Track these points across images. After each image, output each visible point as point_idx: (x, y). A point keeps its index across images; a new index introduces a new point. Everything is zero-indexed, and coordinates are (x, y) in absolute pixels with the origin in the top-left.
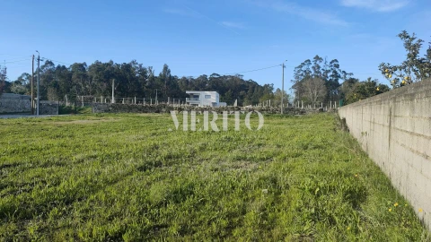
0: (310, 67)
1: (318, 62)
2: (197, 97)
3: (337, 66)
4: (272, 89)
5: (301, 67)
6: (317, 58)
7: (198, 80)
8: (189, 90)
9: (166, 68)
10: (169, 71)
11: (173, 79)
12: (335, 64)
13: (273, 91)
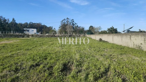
0: (66, 21)
1: (68, 20)
2: (28, 31)
3: (73, 21)
4: (52, 28)
5: (62, 21)
6: (67, 18)
7: (24, 24)
8: (25, 28)
9: (13, 19)
10: (15, 21)
11: (16, 24)
12: (73, 20)
13: (53, 29)
